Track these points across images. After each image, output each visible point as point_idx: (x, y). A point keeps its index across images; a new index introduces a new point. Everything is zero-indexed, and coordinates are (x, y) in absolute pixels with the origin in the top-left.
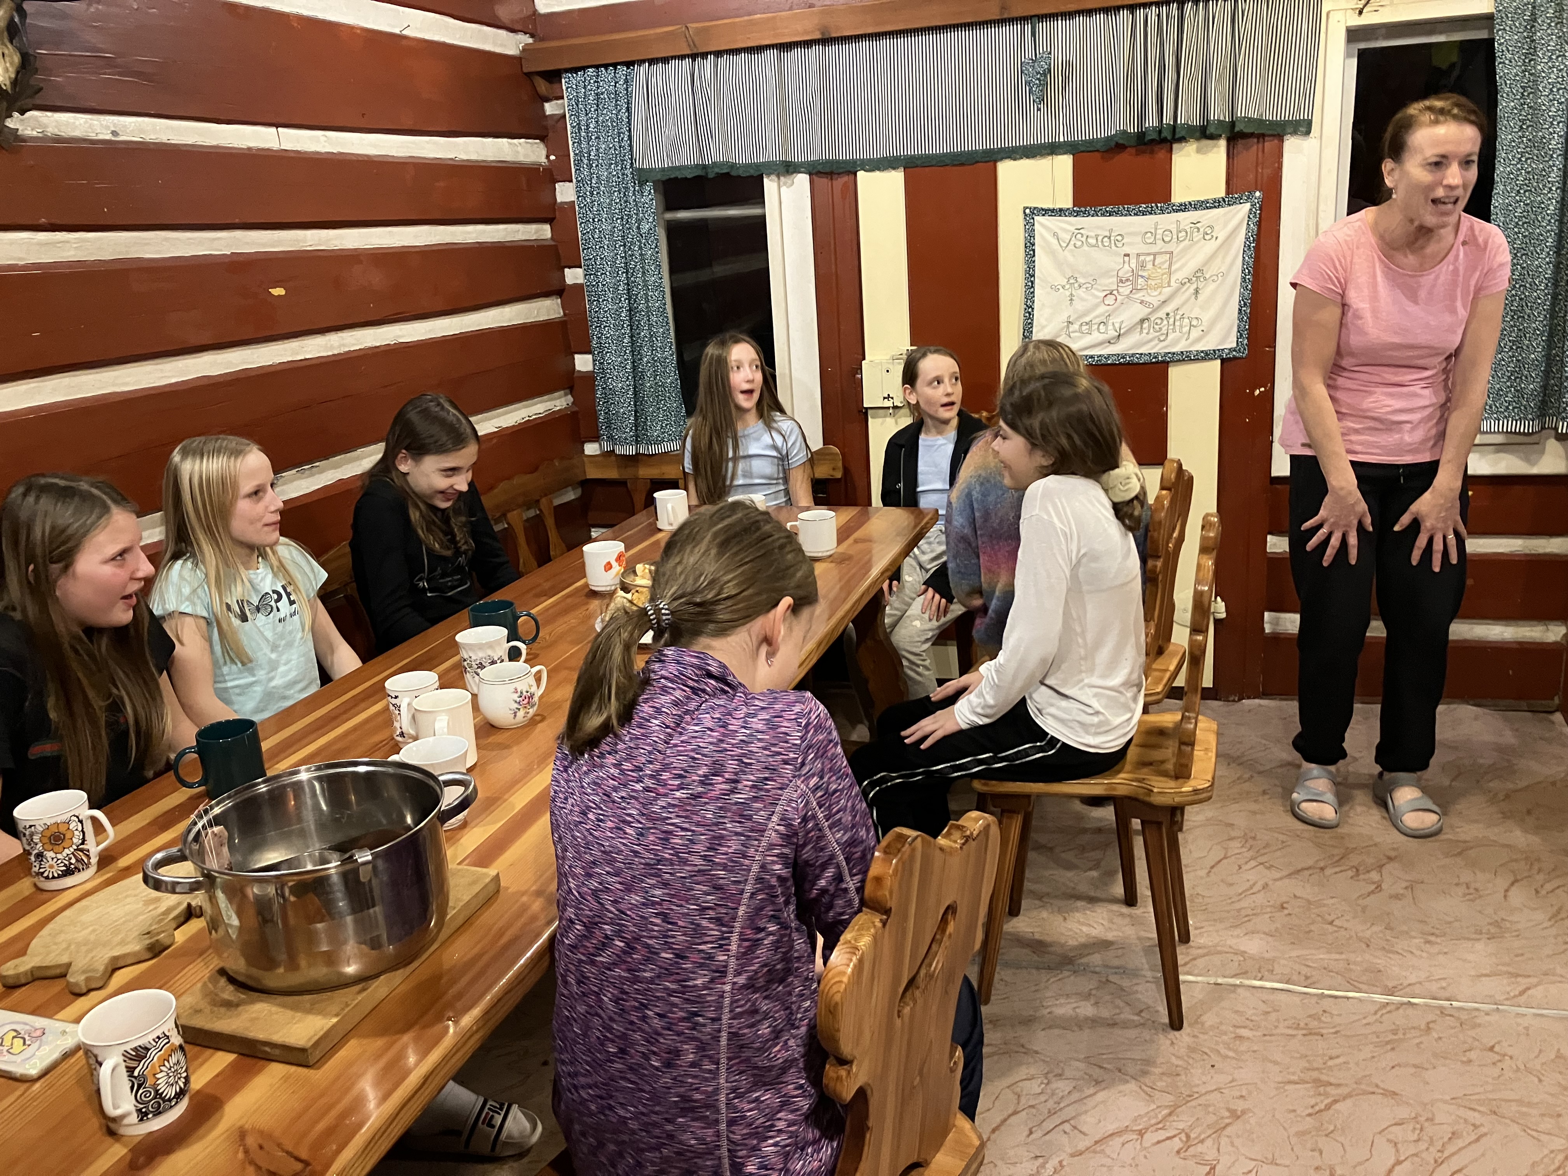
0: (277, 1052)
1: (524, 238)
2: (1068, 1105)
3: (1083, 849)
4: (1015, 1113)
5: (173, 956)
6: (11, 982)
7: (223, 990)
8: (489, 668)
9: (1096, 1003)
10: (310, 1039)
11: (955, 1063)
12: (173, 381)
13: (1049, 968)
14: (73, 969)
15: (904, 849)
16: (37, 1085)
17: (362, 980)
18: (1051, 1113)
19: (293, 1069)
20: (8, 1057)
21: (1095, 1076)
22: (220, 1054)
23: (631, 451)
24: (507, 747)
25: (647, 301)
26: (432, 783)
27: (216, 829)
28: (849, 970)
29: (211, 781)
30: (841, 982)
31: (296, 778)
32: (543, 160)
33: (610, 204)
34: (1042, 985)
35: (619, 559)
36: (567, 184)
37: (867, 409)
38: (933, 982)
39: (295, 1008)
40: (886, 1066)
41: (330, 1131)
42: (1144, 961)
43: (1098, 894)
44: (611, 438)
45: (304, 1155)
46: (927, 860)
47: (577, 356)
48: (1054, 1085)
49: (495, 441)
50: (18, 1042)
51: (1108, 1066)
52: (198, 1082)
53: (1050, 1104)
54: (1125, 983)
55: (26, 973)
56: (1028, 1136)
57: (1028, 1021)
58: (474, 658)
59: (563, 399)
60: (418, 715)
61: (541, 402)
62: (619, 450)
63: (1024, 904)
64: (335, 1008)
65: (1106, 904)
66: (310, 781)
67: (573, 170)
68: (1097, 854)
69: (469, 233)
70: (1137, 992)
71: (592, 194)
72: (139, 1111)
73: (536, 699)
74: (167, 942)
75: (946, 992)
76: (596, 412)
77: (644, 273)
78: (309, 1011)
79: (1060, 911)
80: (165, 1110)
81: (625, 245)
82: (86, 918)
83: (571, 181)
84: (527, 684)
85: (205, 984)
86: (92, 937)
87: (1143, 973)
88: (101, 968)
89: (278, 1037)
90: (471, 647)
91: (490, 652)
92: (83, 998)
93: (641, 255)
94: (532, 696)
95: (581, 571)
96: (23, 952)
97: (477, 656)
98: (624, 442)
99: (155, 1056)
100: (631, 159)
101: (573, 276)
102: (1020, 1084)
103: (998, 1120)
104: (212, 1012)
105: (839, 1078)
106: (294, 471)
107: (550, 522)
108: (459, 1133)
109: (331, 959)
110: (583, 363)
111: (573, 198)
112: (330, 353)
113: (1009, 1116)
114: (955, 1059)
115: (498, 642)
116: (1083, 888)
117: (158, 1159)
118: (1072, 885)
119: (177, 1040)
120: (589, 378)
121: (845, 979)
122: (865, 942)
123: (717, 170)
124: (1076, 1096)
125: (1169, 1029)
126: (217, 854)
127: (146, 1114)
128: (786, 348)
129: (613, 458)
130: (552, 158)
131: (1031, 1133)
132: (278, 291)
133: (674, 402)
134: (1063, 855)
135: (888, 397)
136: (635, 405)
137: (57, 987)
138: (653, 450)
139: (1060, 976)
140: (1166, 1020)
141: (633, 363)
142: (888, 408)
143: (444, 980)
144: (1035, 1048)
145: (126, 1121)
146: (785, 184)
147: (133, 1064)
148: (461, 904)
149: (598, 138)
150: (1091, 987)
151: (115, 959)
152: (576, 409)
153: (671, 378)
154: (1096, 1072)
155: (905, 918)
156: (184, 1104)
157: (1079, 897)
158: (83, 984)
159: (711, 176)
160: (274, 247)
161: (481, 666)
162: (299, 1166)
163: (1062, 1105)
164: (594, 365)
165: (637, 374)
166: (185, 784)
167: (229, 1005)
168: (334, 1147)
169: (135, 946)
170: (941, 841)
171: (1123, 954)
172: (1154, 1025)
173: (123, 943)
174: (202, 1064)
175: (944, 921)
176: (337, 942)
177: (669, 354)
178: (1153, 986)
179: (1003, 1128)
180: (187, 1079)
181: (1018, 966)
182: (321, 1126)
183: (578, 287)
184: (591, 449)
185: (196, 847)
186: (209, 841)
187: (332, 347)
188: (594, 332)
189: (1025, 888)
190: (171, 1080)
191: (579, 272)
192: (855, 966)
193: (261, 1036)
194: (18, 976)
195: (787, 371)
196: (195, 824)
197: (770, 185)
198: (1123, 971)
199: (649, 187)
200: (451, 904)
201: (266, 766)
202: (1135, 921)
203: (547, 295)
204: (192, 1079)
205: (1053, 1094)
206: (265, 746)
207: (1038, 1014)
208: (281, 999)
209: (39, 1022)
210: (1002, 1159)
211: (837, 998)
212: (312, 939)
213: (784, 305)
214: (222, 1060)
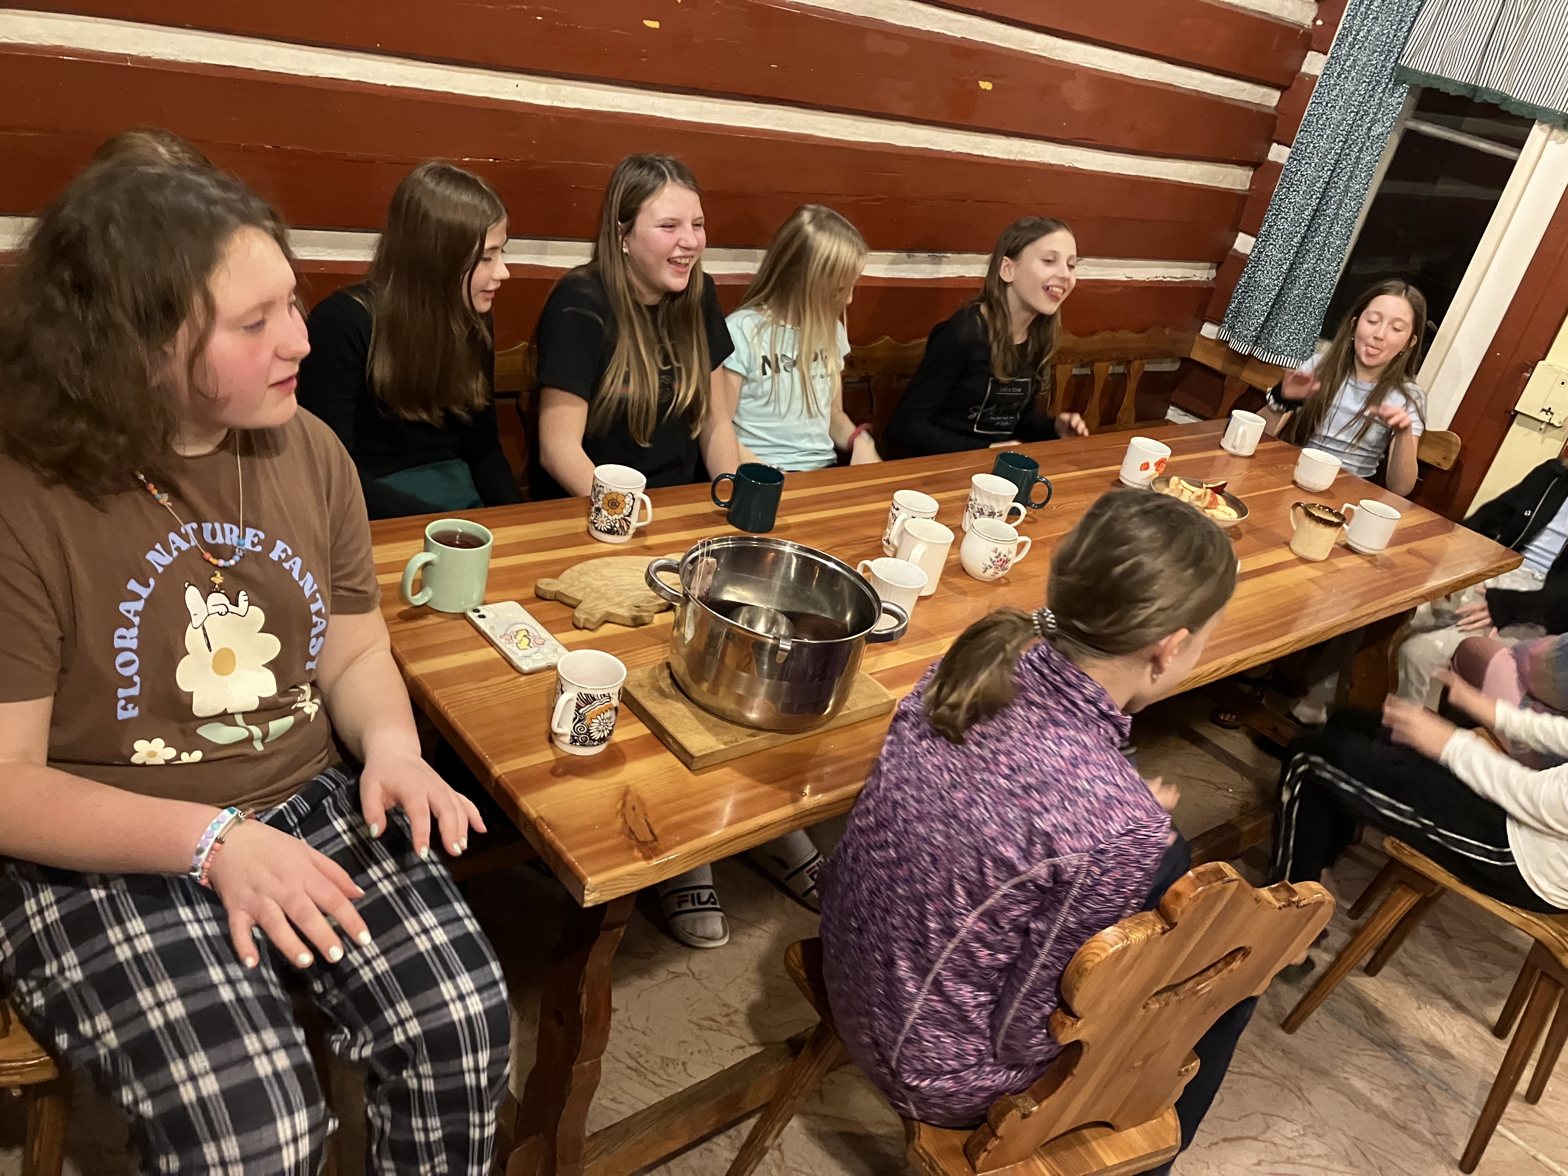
0: (675, 747)
1: (1246, 99)
2: (1310, 1165)
3: (1484, 957)
4: (1255, 1139)
5: (646, 632)
6: (540, 593)
7: (663, 679)
8: (985, 520)
9: (1398, 1099)
10: (700, 751)
11: (1187, 1070)
12: (863, 139)
13: (1372, 1040)
14: (580, 607)
15: (1215, 884)
16: (523, 679)
17: (757, 728)
18: (1289, 1161)
19: (680, 765)
20: (515, 648)
21: (1353, 1159)
22: (641, 724)
23: (1244, 349)
24: (964, 593)
25: (1339, 207)
26: (876, 606)
27: (711, 560)
28: (1111, 950)
29: (733, 506)
30: (1098, 955)
31: (782, 548)
32: (1308, 23)
33: (1353, 93)
34: (1354, 1051)
35: (1158, 464)
36: (1321, 55)
37: (1517, 413)
38: (1194, 998)
39: (702, 721)
40: (1112, 1036)
41: (681, 826)
42: (1475, 1092)
43: (1471, 1006)
44: (1232, 328)
45: (657, 831)
46: (1234, 903)
47: (1241, 235)
48: (1307, 1140)
49: (1118, 290)
50: (526, 641)
51: (1372, 1159)
52: (619, 737)
53: (1294, 1153)
54: (1440, 1099)
55: (552, 592)
56: (1254, 1165)
57: (1320, 1072)
58: (978, 502)
59: (1206, 272)
60: (905, 534)
61: (1182, 267)
62: (1234, 345)
63: (1386, 970)
64: (727, 738)
65: (1469, 1019)
66: (790, 554)
67: (1333, 44)
68: (1497, 970)
69: (1192, 78)
70: (1447, 1114)
71: (1339, 75)
72: (573, 737)
73: (1009, 565)
74: (647, 620)
75: (1204, 1013)
76: (1230, 297)
77: (1351, 177)
78: (710, 730)
79: (1418, 998)
80: (589, 746)
81: (1345, 142)
82: (606, 572)
83: (1325, 54)
84: (1008, 550)
85: (654, 668)
86: (603, 589)
87: (1465, 1102)
88: (598, 616)
89: (680, 737)
90: (980, 491)
91: (994, 504)
92: (577, 631)
93: (1358, 158)
94: (1007, 561)
95: (1120, 456)
96: (556, 575)
97: (981, 501)
98: (1241, 338)
99: (597, 706)
100: (1399, 53)
101: (1278, 153)
102: (1276, 1119)
103: (1235, 1134)
104: (649, 692)
105: (1063, 1024)
106: (926, 255)
107: (1132, 385)
108: (785, 865)
109: (741, 701)
110: (1244, 243)
111: (1319, 73)
112: (1006, 157)
113: (1248, 1138)
114: (1189, 1067)
115: (1005, 498)
116: (1459, 990)
117: (568, 777)
118: (1447, 982)
119: (615, 702)
120: (1242, 260)
121: (1103, 956)
122: (1138, 936)
123: (1486, 97)
124: (1323, 1162)
125: (1456, 1167)
126: (703, 578)
127: (576, 741)
128: (1462, 312)
129: (1224, 349)
130: (1319, 23)
131: (1259, 1163)
132: (986, 85)
133: (1314, 321)
134: (1459, 950)
135: (1548, 411)
136: (1273, 306)
137: (566, 613)
138: (1267, 358)
139: (1378, 1054)
140: (1459, 1158)
141: (1292, 265)
142: (1542, 422)
143: (814, 760)
144: (1311, 1099)
145: (562, 738)
146: (1555, 139)
147: (582, 704)
148: (855, 709)
149: (1376, 18)
150: (1403, 1082)
151: (609, 614)
152: (1214, 285)
153: (1323, 295)
154: (1357, 1157)
155: (1189, 936)
156: (603, 747)
157: (1447, 998)
158: (582, 621)
159: (1477, 100)
160: (1002, 41)
161: (981, 512)
162: (650, 837)
163: (1303, 1161)
164: (1253, 251)
165: (1290, 277)
166: (715, 499)
167: (662, 693)
168: (678, 838)
169: (625, 612)
170: (1265, 892)
171: (1457, 1074)
172: (1443, 1154)
173: (619, 604)
174: (627, 725)
175: (1231, 956)
176: (751, 692)
177: (1334, 271)
178: (1468, 1120)
179: (1235, 1143)
180: (611, 731)
181: (1341, 1019)
182: (677, 818)
183: (1278, 167)
184: (1209, 330)
185: (690, 567)
186: (701, 566)
187: (1010, 152)
188: (1269, 216)
189: (1394, 956)
190: (601, 728)
191: (1287, 151)
192: (1117, 950)
193: (670, 729)
194: (546, 592)
195: (1450, 338)
196: (697, 549)
197: (1537, 134)
198: (1445, 1088)
199: (1403, 89)
200: (847, 704)
201: (778, 513)
202: (1490, 1052)
203: (1241, 164)
204: (615, 732)
205: (1301, 1147)
206: (785, 496)
207: (1334, 1072)
208: (696, 709)
209: (544, 634)
210: (1218, 1167)
211: (1089, 965)
212: (733, 680)
213: (1484, 266)
214: (640, 730)
